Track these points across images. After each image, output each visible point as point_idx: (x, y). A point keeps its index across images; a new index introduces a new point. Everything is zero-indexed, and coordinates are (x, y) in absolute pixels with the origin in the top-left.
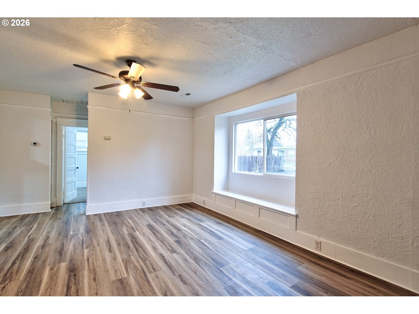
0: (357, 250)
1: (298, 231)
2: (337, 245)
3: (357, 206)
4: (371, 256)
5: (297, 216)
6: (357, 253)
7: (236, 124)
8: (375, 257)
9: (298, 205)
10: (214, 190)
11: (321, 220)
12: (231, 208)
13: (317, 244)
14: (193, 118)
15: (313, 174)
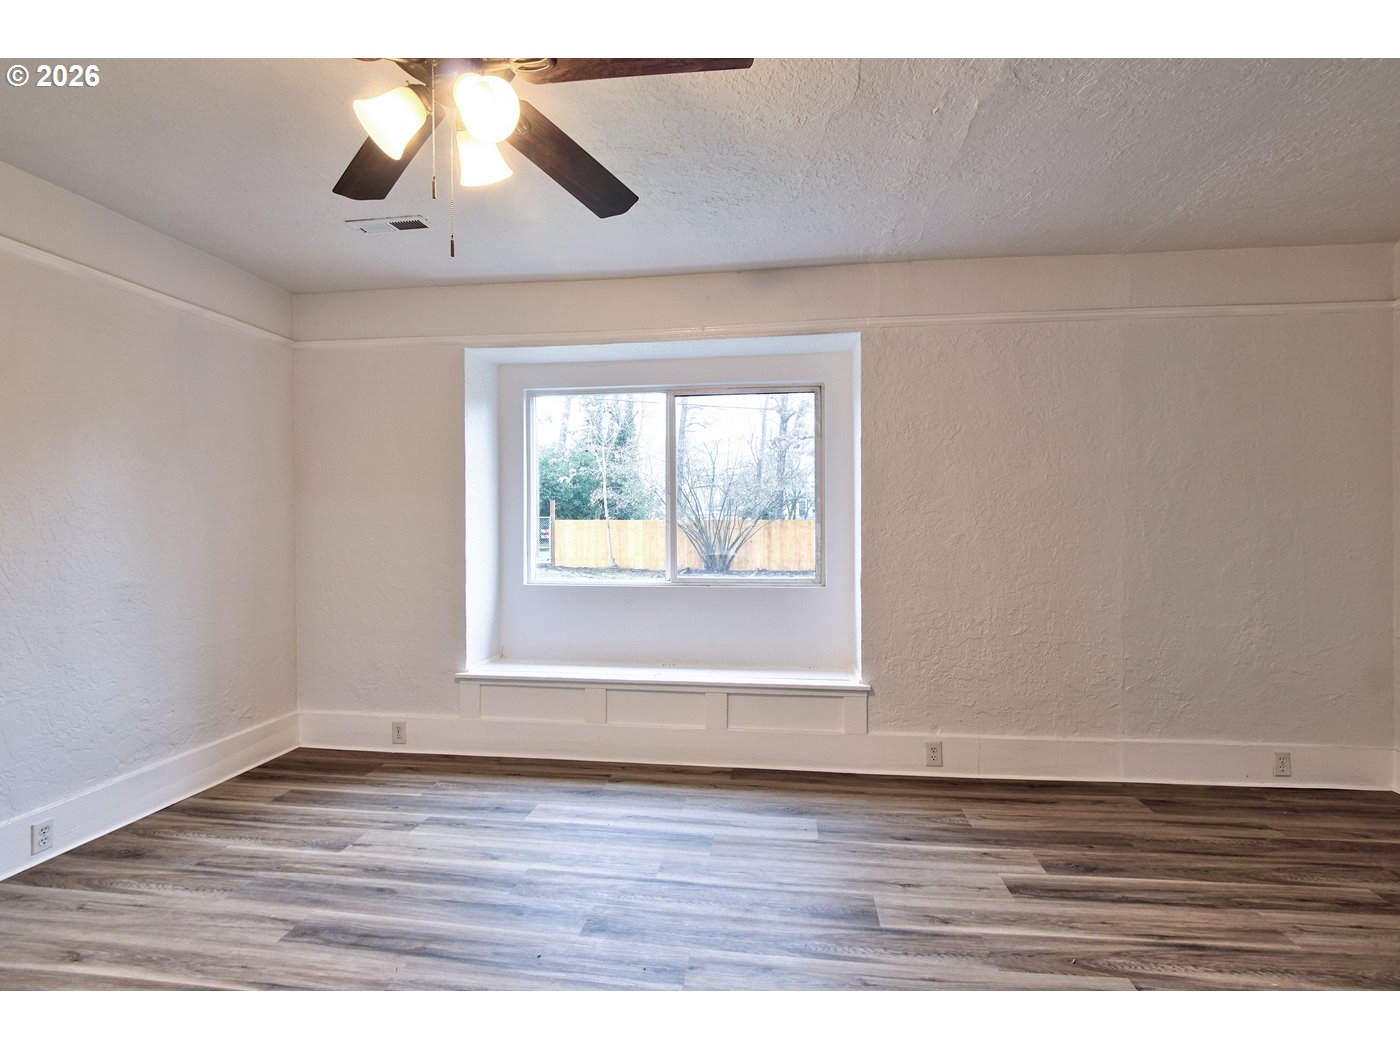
0: (1025, 734)
1: (873, 733)
2: (983, 737)
3: (1022, 633)
4: (1054, 738)
5: (870, 693)
6: (1027, 741)
7: (531, 395)
8: (1061, 739)
9: (872, 658)
10: (467, 667)
11: (939, 686)
12: (582, 722)
13: (933, 750)
14: (297, 341)
15: (914, 566)
